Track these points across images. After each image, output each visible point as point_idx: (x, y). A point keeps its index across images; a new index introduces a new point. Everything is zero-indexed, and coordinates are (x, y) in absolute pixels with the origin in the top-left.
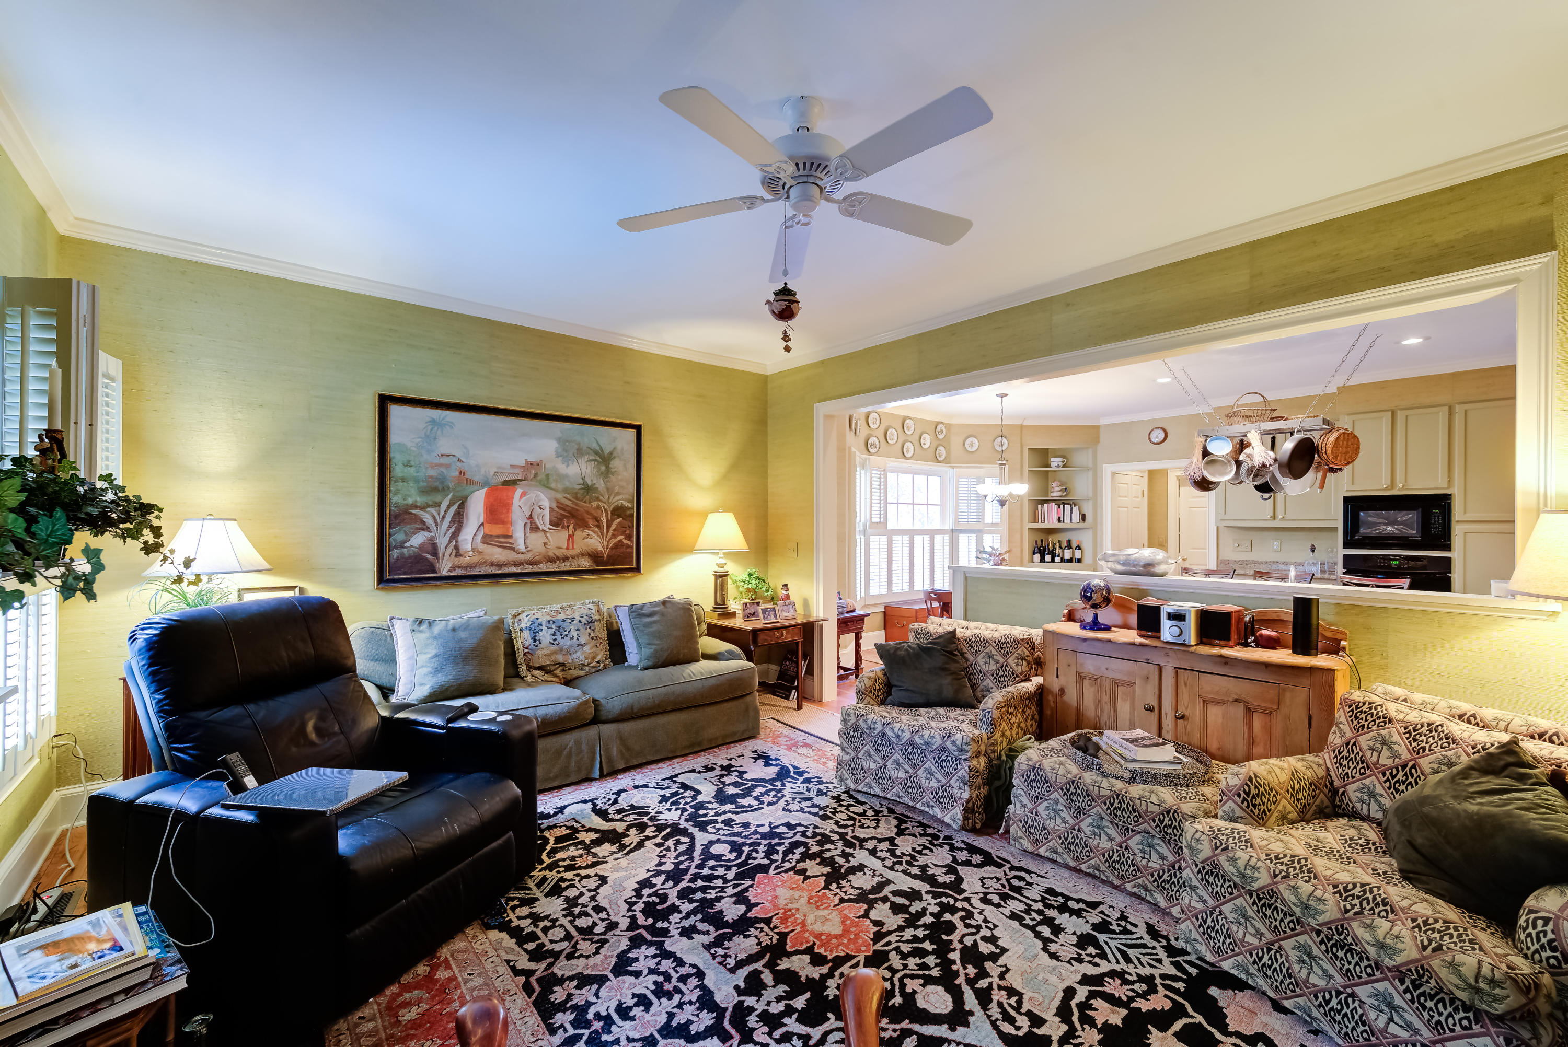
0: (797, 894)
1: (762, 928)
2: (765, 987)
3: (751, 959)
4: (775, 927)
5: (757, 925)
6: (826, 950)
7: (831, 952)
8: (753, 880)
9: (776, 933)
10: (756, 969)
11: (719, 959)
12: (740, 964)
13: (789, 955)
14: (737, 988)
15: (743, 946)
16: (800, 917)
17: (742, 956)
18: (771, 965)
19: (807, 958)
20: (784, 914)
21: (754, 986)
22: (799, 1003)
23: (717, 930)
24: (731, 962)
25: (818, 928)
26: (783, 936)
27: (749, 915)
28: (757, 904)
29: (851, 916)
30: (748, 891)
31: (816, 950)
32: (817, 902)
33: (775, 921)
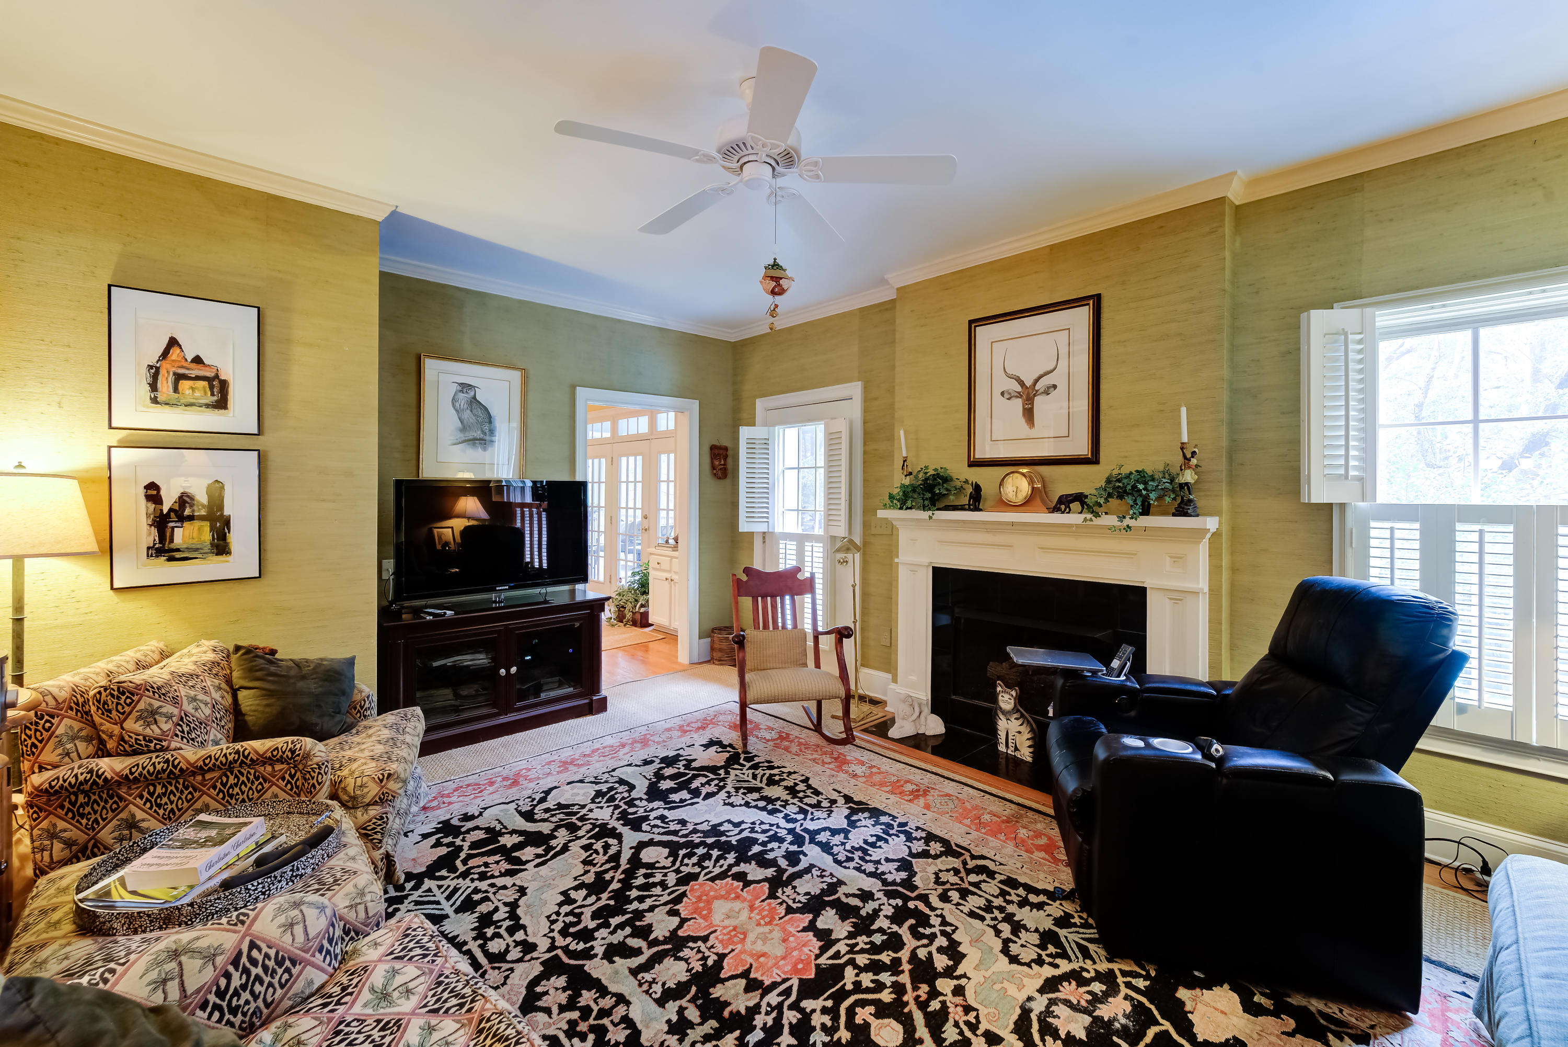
0: (759, 947)
1: (794, 902)
2: (783, 857)
3: (799, 875)
4: (781, 904)
5: (800, 905)
6: (732, 884)
7: (727, 884)
8: (818, 966)
9: (779, 898)
10: (793, 867)
11: (827, 874)
12: (808, 870)
13: (766, 880)
14: (805, 855)
15: (809, 886)
16: (755, 916)
17: (807, 877)
18: (781, 871)
19: (749, 878)
20: (773, 919)
21: (793, 858)
22: (756, 849)
23: (839, 898)
24: (815, 872)
25: (737, 905)
26: (772, 895)
27: (810, 916)
28: (805, 930)
29: (700, 920)
30: (820, 948)
31: (741, 884)
32: (738, 933)
33: (782, 910)
